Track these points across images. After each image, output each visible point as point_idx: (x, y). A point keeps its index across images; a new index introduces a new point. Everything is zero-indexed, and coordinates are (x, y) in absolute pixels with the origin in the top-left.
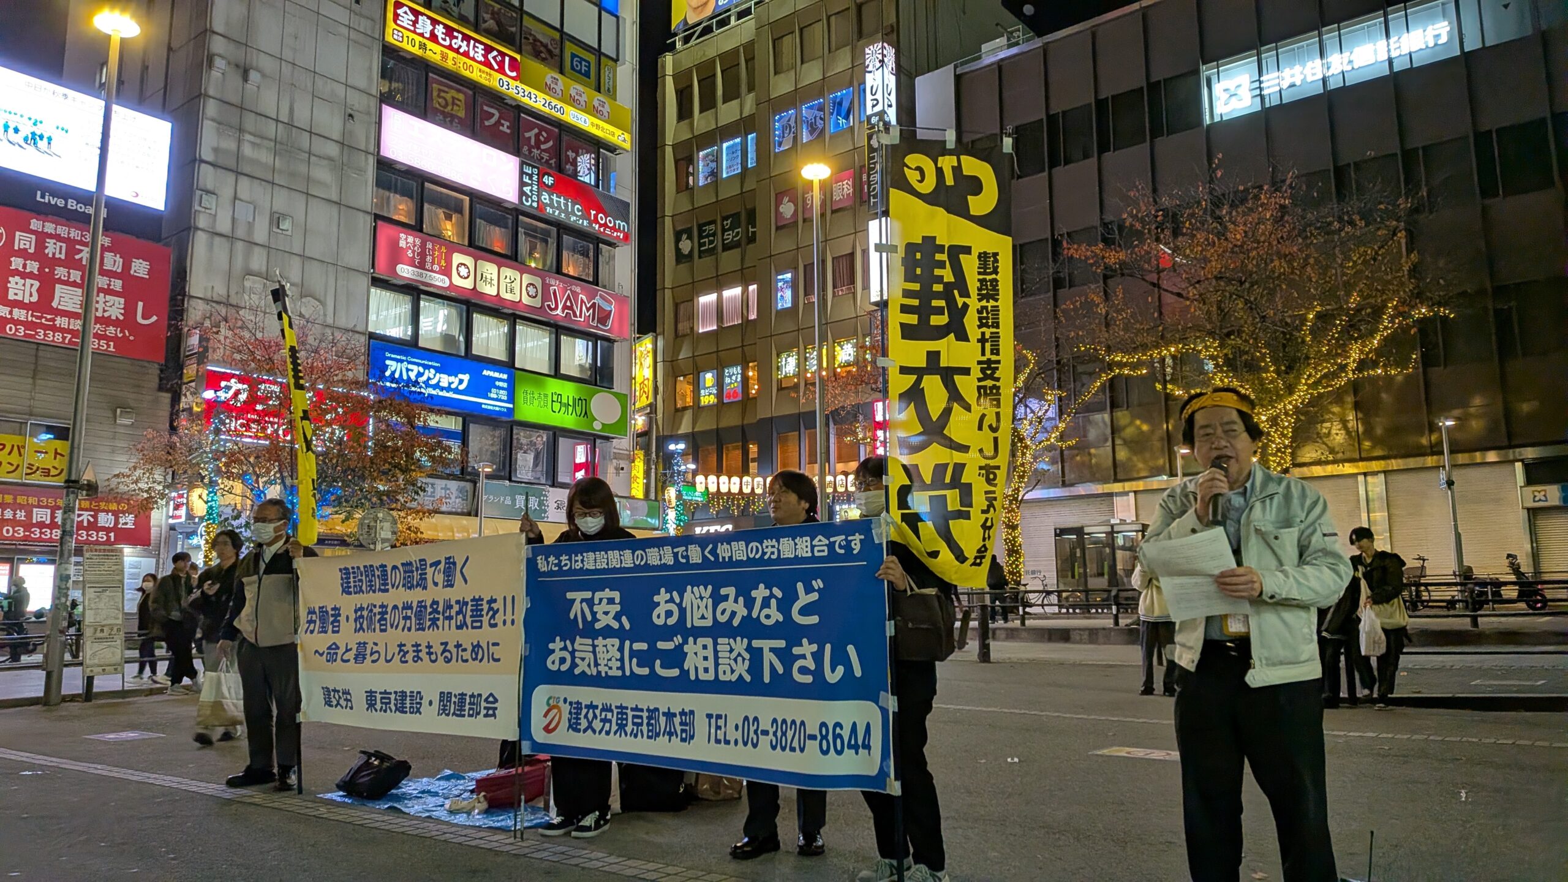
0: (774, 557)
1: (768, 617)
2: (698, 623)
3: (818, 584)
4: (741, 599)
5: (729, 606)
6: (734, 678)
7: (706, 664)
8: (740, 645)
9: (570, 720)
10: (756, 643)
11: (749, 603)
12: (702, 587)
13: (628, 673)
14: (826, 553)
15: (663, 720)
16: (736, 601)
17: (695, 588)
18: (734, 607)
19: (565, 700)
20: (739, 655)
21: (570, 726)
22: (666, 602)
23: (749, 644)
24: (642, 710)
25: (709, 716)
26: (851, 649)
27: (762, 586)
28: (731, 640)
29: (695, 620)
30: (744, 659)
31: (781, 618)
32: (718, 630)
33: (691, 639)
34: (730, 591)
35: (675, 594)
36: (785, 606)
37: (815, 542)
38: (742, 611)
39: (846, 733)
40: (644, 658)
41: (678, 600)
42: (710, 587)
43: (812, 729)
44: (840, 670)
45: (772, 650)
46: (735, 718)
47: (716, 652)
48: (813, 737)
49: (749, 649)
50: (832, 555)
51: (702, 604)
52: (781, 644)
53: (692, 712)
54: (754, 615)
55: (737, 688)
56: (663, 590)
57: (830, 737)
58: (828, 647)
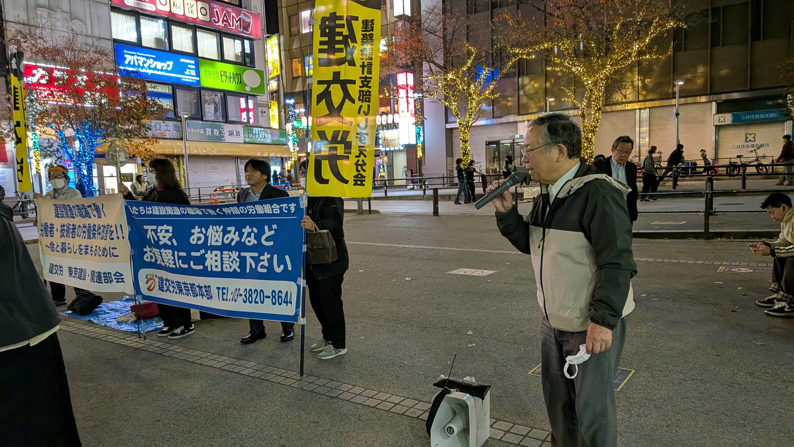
0: (254, 213)
1: (249, 241)
2: (214, 244)
3: (275, 227)
4: (237, 233)
5: (231, 236)
6: (231, 270)
7: (216, 264)
8: (235, 255)
9: (159, 286)
10: (243, 254)
11: (241, 235)
12: (218, 227)
13: (178, 267)
14: (279, 212)
15: (197, 289)
16: (234, 234)
17: (214, 227)
18: (233, 237)
19: (156, 276)
20: (234, 259)
21: (160, 289)
22: (198, 233)
23: (239, 254)
24: (187, 284)
25: (219, 288)
26: (287, 257)
27: (248, 227)
28: (230, 253)
29: (212, 242)
30: (236, 262)
31: (256, 242)
32: (224, 248)
33: (209, 252)
34: (232, 229)
35: (203, 229)
36: (258, 237)
37: (273, 207)
38: (237, 238)
39: (283, 296)
40: (186, 260)
41: (204, 232)
42: (222, 227)
43: (268, 293)
44: (282, 267)
45: (251, 257)
46: (232, 289)
47: (222, 258)
48: (269, 297)
49: (239, 257)
50: (282, 213)
51: (217, 235)
52: (256, 254)
53: (209, 286)
54: (243, 241)
55: (233, 275)
56: (197, 227)
57: (277, 297)
58: (275, 256)
